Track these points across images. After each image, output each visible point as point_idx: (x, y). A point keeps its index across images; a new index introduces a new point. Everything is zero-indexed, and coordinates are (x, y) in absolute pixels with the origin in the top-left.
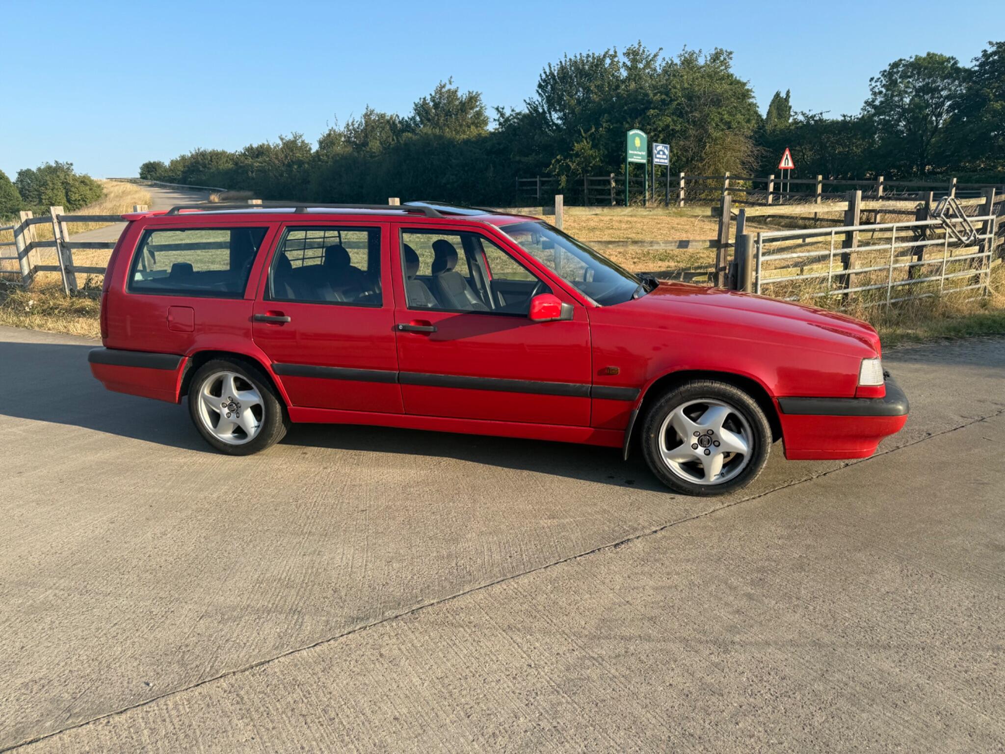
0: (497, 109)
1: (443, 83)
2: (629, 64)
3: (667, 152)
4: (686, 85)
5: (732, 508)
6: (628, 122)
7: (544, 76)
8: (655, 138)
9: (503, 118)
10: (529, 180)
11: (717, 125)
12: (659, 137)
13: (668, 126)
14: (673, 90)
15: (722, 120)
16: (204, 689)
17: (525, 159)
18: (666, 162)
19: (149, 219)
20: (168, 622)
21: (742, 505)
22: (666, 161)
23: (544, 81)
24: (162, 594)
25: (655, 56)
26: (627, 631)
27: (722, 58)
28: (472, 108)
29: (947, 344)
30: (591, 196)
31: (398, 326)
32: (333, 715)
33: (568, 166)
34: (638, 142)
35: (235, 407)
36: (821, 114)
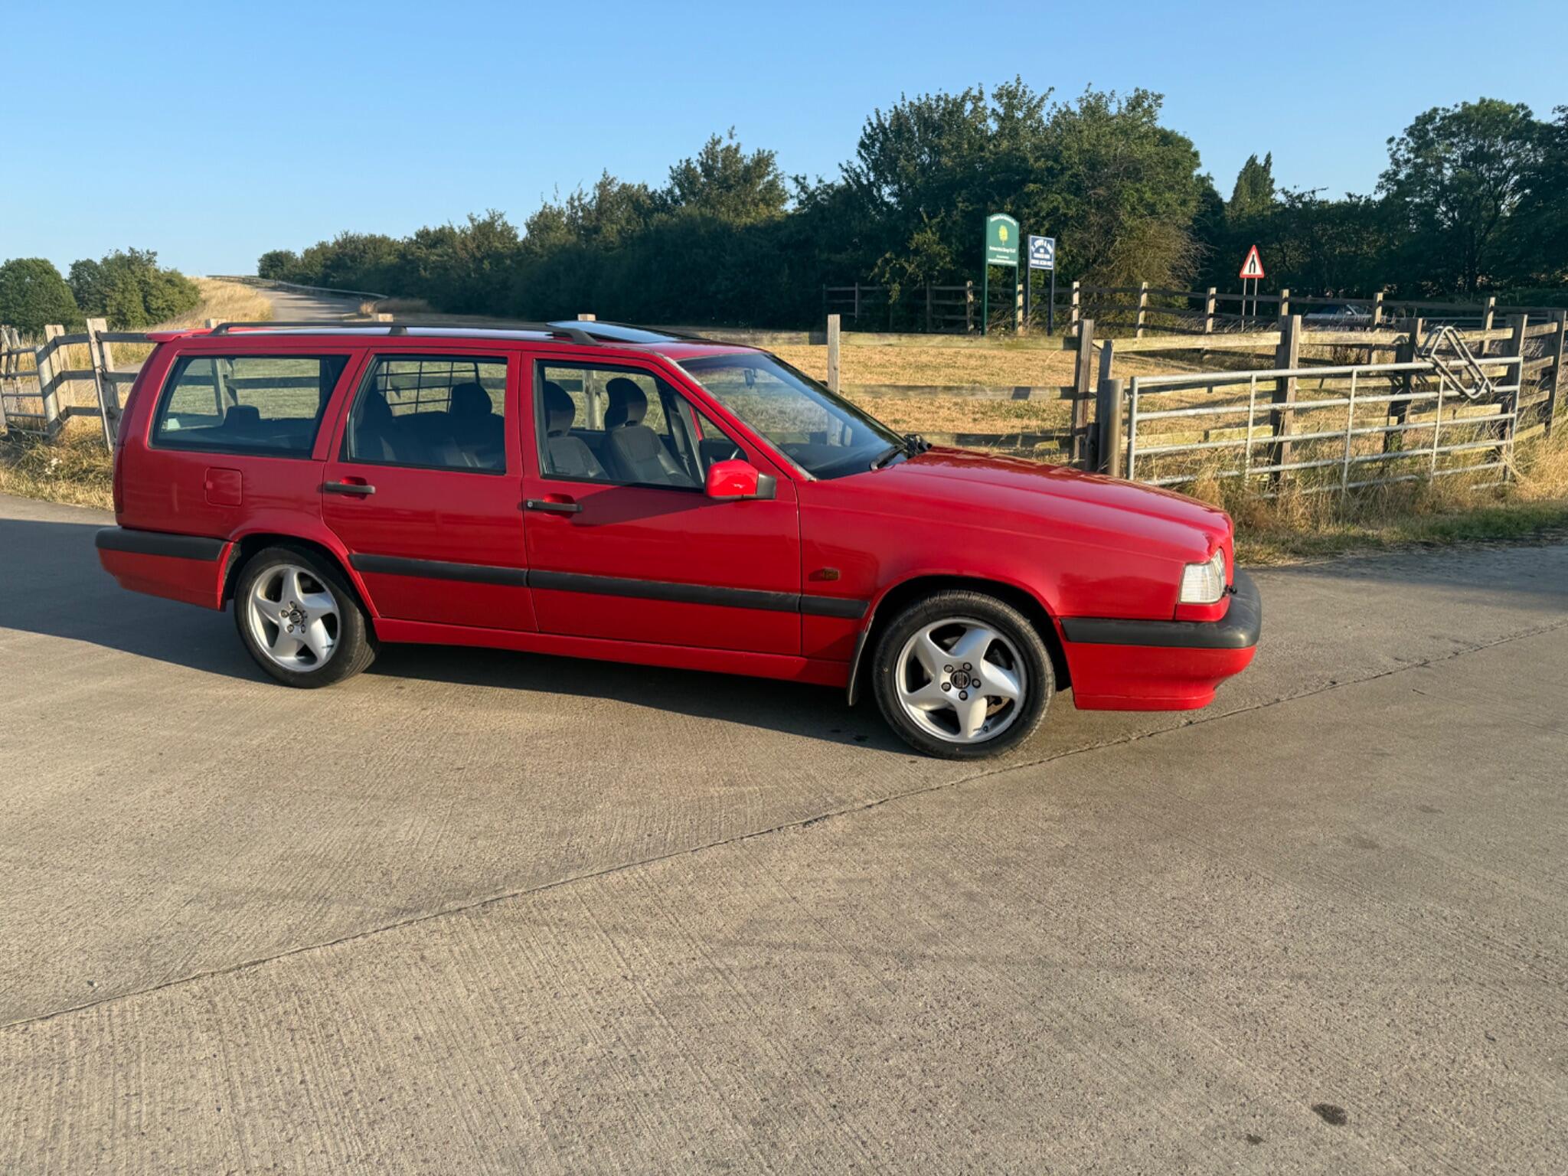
0: (796, 179)
1: (717, 137)
2: (1001, 111)
3: (1051, 250)
4: (1086, 146)
5: (993, 777)
6: (994, 202)
7: (869, 129)
8: (1035, 228)
9: (806, 193)
10: (843, 289)
11: (1134, 209)
12: (1042, 225)
13: (1057, 209)
14: (1066, 154)
15: (1141, 200)
16: (166, 993)
17: (837, 258)
18: (1050, 265)
19: (187, 340)
20: (141, 907)
21: (1010, 774)
22: (1049, 263)
23: (869, 137)
24: (143, 872)
25: (1042, 100)
26: (777, 937)
27: (1146, 105)
28: (761, 177)
29: (1423, 552)
30: (936, 316)
31: (527, 502)
32: (332, 1030)
33: (902, 268)
34: (1003, 234)
35: (300, 617)
36: (1313, 192)
